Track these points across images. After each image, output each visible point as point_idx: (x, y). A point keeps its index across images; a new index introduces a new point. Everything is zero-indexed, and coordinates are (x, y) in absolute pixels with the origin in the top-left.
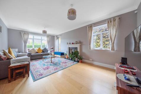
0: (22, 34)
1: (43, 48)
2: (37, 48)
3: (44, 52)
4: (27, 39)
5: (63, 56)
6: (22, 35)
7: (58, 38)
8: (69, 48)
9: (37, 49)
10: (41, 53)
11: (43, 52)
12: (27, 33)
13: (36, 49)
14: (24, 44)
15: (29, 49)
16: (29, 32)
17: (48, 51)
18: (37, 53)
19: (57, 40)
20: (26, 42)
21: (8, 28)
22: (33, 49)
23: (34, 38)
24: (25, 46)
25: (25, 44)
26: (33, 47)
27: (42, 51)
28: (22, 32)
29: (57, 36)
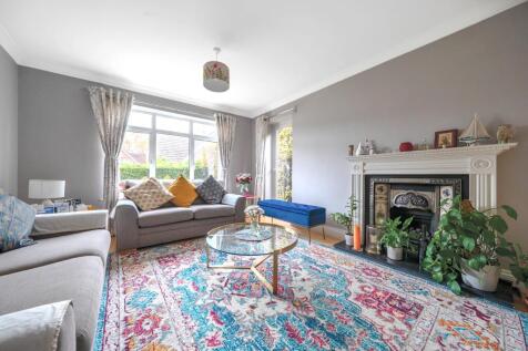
0: (94, 100)
1: (201, 181)
2: (172, 177)
3: (205, 203)
4: (120, 129)
5: (319, 228)
6: (94, 107)
7: (272, 129)
8: (367, 178)
9: (172, 181)
10: (194, 208)
11: (201, 200)
12: (120, 96)
13: (166, 184)
14: (104, 155)
15: (131, 181)
16: (131, 92)
17: (224, 193)
18: (170, 204)
19: (268, 139)
20: (112, 146)
21: (19, 62)
22: (151, 185)
23: (158, 127)
24: (110, 166)
25: (108, 155)
26: (153, 174)
27: (195, 196)
28: (92, 90)
29: (267, 117)
